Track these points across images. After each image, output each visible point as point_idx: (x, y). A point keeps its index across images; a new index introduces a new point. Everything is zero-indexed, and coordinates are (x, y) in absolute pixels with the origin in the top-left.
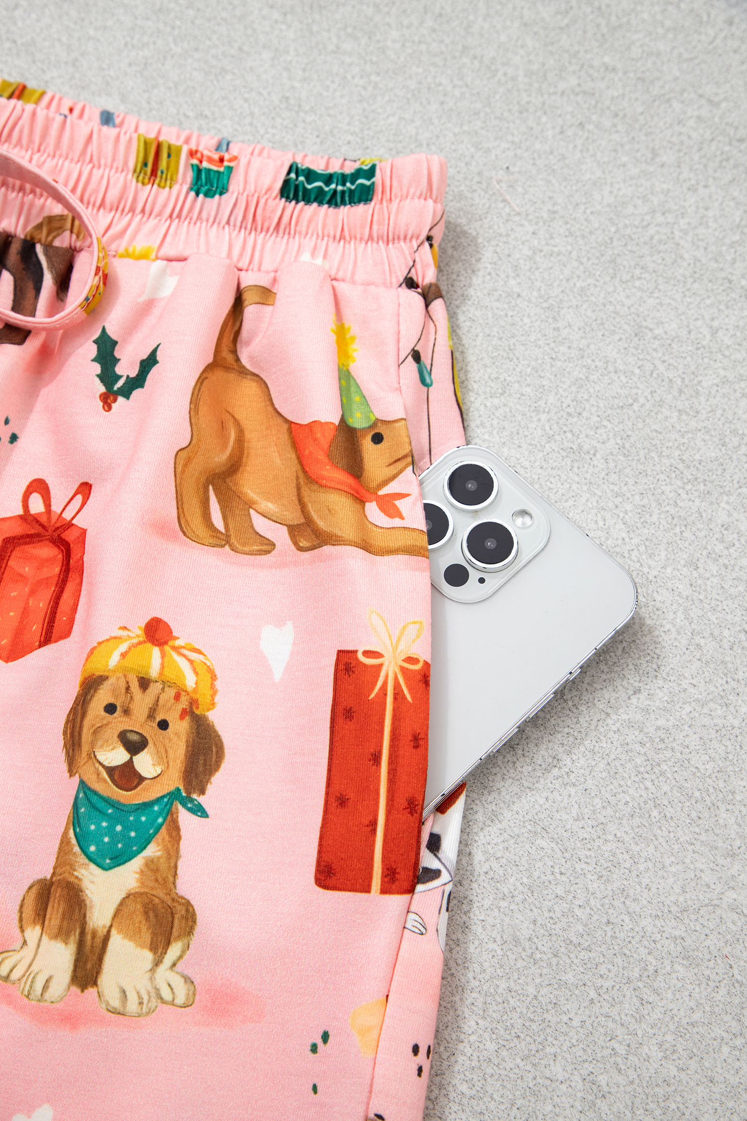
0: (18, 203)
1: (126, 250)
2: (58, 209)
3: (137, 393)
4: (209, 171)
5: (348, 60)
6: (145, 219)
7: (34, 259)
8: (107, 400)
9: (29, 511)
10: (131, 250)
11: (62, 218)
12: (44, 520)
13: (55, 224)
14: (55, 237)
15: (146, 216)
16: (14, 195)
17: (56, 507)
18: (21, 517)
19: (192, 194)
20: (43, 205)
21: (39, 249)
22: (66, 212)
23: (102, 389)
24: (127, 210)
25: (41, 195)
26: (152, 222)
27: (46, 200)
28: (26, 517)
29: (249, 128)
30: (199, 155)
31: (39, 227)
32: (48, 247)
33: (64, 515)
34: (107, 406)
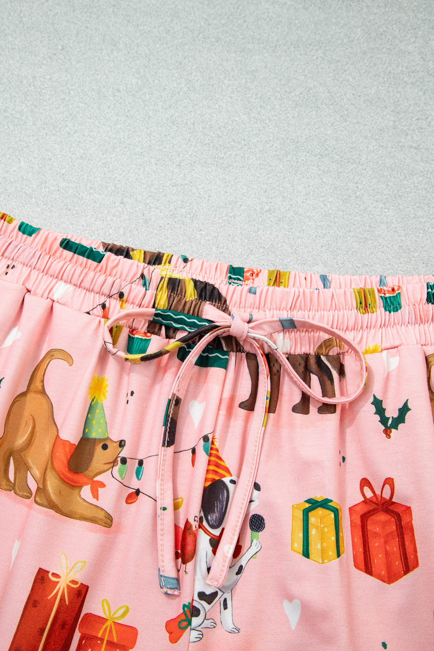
0: (307, 338)
1: (366, 349)
2: (327, 336)
3: (401, 426)
4: (390, 297)
5: (423, 220)
6: (368, 330)
7: (322, 364)
8: (387, 432)
9: (366, 498)
10: (367, 348)
11: (329, 340)
12: (374, 500)
13: (327, 344)
14: (329, 351)
15: (369, 329)
16: (304, 334)
17: (378, 492)
18: (363, 501)
19: (388, 312)
20: (319, 337)
21: (323, 358)
22: (331, 337)
23: (383, 428)
24: (359, 328)
25: (317, 332)
26: (372, 331)
27: (320, 332)
28: (366, 501)
29: (389, 266)
30: (383, 291)
31: (320, 347)
32: (327, 356)
33: (384, 496)
34: (388, 436)
